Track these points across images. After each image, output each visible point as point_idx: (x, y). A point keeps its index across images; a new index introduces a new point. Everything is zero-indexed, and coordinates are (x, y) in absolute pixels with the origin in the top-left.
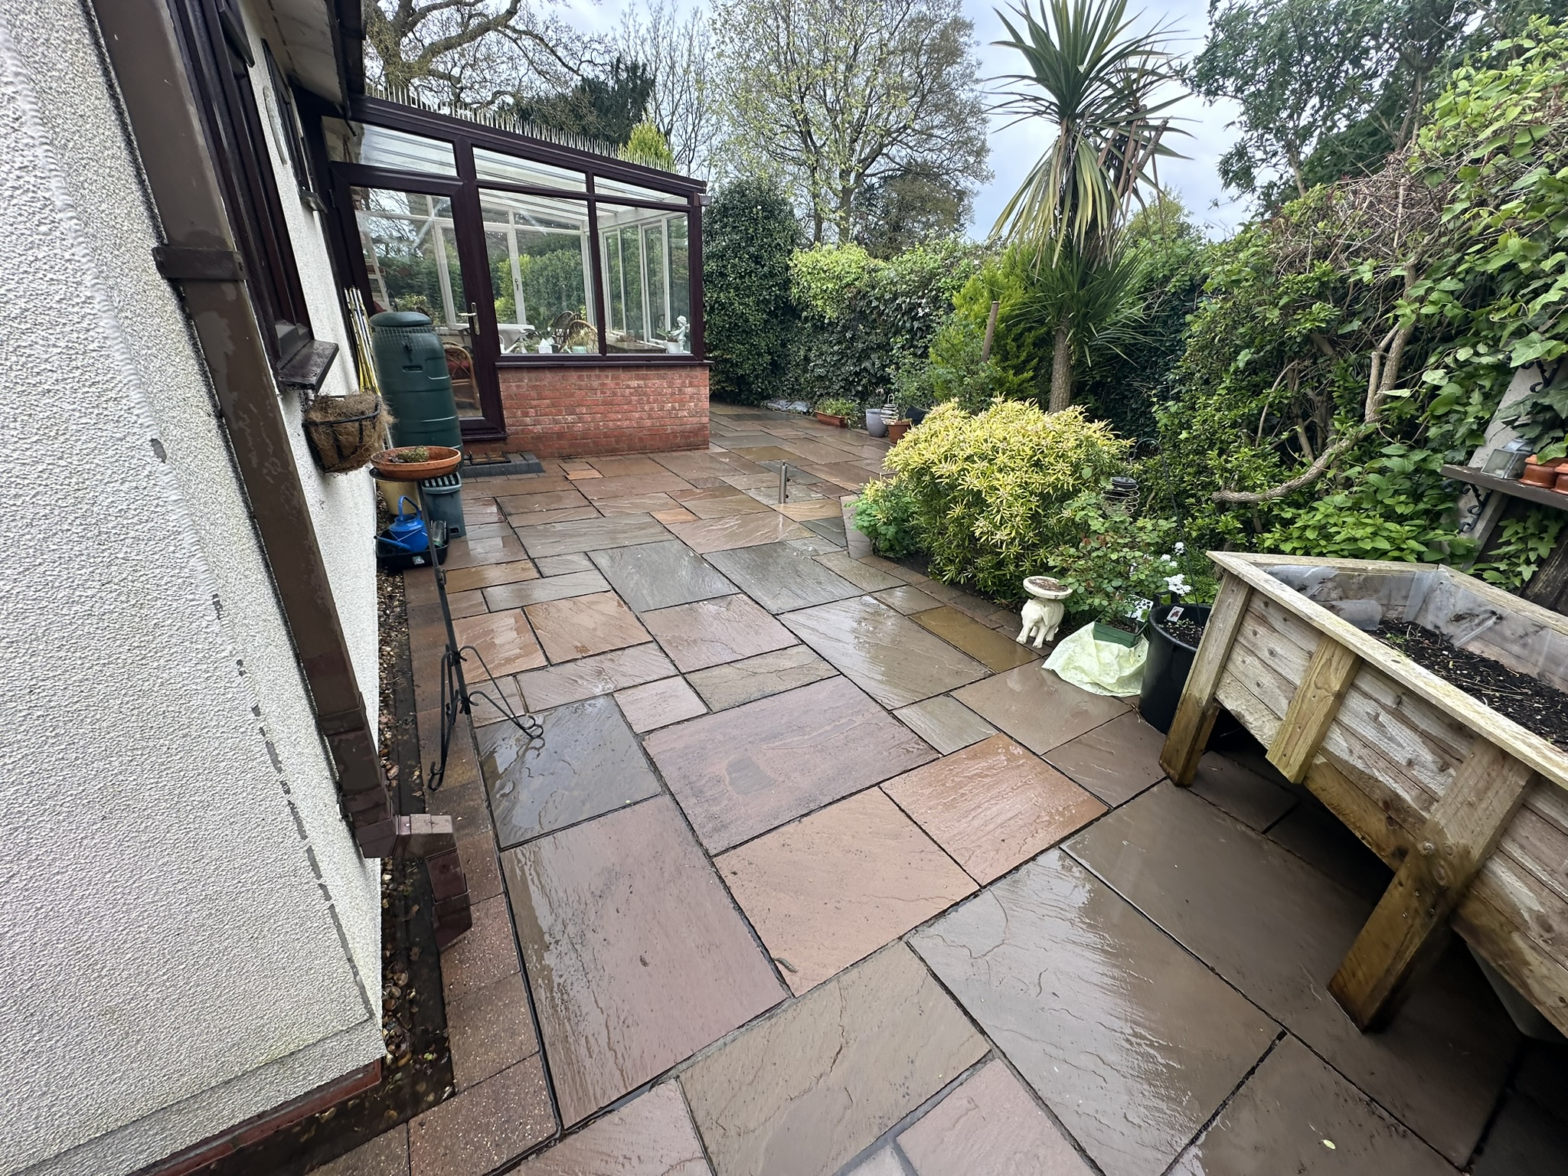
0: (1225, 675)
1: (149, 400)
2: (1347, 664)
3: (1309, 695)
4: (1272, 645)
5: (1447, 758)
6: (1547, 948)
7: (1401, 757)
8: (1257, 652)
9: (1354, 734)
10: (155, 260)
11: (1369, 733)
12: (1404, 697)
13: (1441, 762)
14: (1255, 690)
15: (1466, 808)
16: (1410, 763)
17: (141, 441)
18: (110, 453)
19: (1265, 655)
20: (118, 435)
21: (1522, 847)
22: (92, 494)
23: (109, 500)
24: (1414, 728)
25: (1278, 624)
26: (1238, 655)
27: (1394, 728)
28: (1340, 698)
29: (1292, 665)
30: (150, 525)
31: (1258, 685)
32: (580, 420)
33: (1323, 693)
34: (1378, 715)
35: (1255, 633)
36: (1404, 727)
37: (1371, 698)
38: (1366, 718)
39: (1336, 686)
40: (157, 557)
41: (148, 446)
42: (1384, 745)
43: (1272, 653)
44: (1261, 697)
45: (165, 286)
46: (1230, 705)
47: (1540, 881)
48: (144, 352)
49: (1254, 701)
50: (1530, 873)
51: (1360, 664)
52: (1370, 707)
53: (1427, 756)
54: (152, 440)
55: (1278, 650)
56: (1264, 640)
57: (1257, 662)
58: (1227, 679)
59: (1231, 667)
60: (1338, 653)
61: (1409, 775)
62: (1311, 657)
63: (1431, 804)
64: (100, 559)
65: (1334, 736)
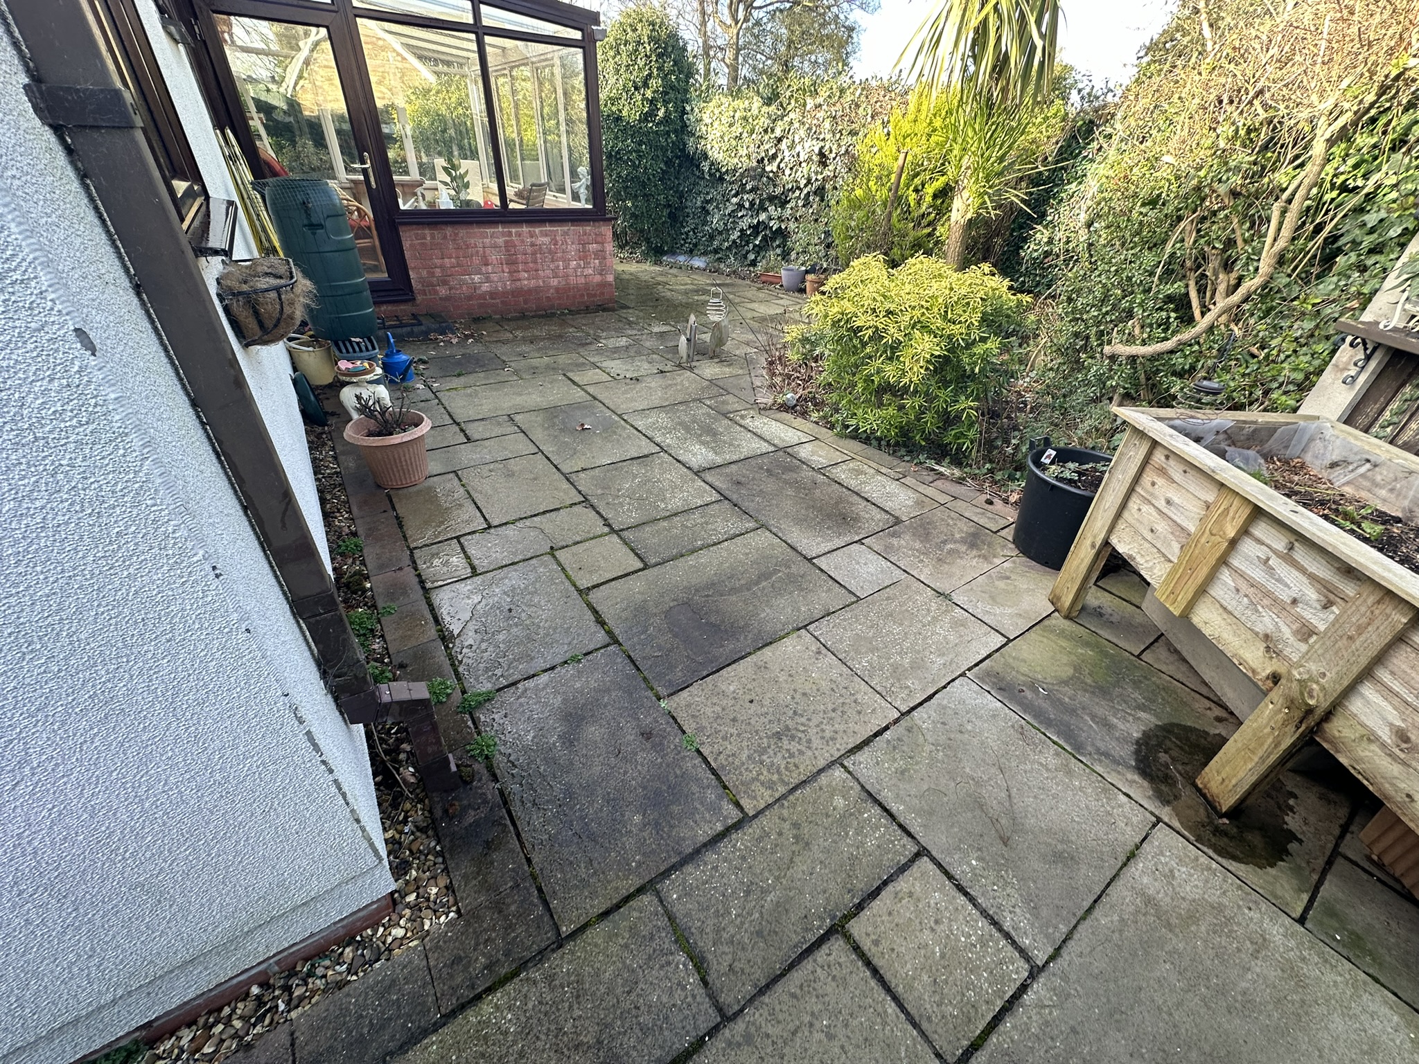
0: (1120, 522)
1: (60, 282)
2: (1245, 512)
3: (1203, 540)
4: (1169, 495)
5: (1332, 597)
6: (1402, 756)
7: (1285, 596)
8: (1154, 501)
9: (1242, 575)
10: (30, 100)
11: (1258, 574)
12: (1296, 544)
13: (1324, 601)
14: (1149, 536)
15: (1345, 641)
16: (1295, 601)
17: (62, 332)
18: (30, 346)
19: (1161, 504)
20: (33, 325)
21: (1393, 673)
22: (17, 395)
23: (40, 401)
24: (1303, 570)
25: (1177, 475)
26: (1134, 504)
27: (1283, 569)
28: (1233, 543)
29: (1187, 513)
30: (91, 427)
31: (1152, 531)
32: (488, 280)
33: (1218, 539)
34: (1268, 559)
35: (1153, 484)
36: (1293, 570)
37: (1263, 544)
38: (1256, 562)
39: (1231, 533)
40: (106, 461)
41: (72, 336)
42: (1271, 585)
43: (1168, 502)
44: (1154, 542)
45: (48, 135)
46: (1122, 549)
47: (1406, 702)
48: (43, 221)
49: (1147, 545)
50: (1397, 695)
51: (1258, 513)
52: (1262, 552)
53: (1312, 595)
54: (76, 330)
55: (1176, 499)
56: (1163, 492)
57: (1152, 510)
58: (1121, 525)
59: (1126, 514)
60: (1237, 502)
61: (1293, 611)
62: (1208, 507)
63: (1310, 636)
64: (41, 468)
65: (1223, 577)
